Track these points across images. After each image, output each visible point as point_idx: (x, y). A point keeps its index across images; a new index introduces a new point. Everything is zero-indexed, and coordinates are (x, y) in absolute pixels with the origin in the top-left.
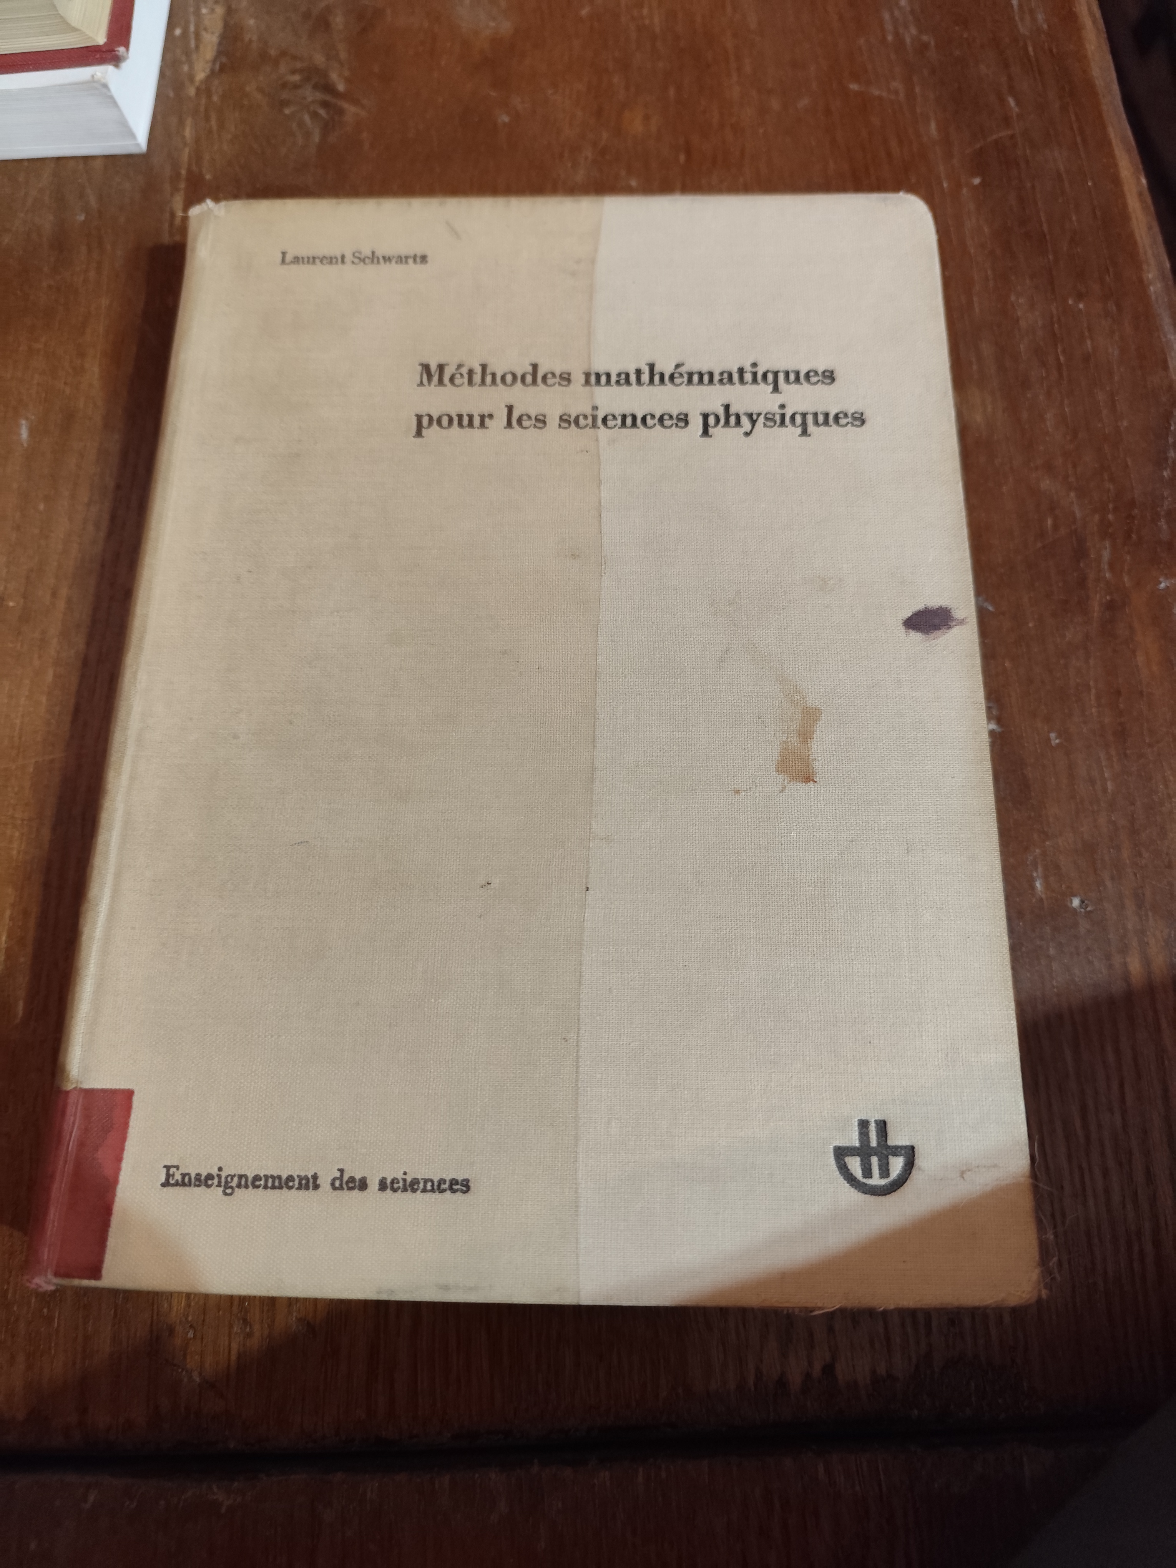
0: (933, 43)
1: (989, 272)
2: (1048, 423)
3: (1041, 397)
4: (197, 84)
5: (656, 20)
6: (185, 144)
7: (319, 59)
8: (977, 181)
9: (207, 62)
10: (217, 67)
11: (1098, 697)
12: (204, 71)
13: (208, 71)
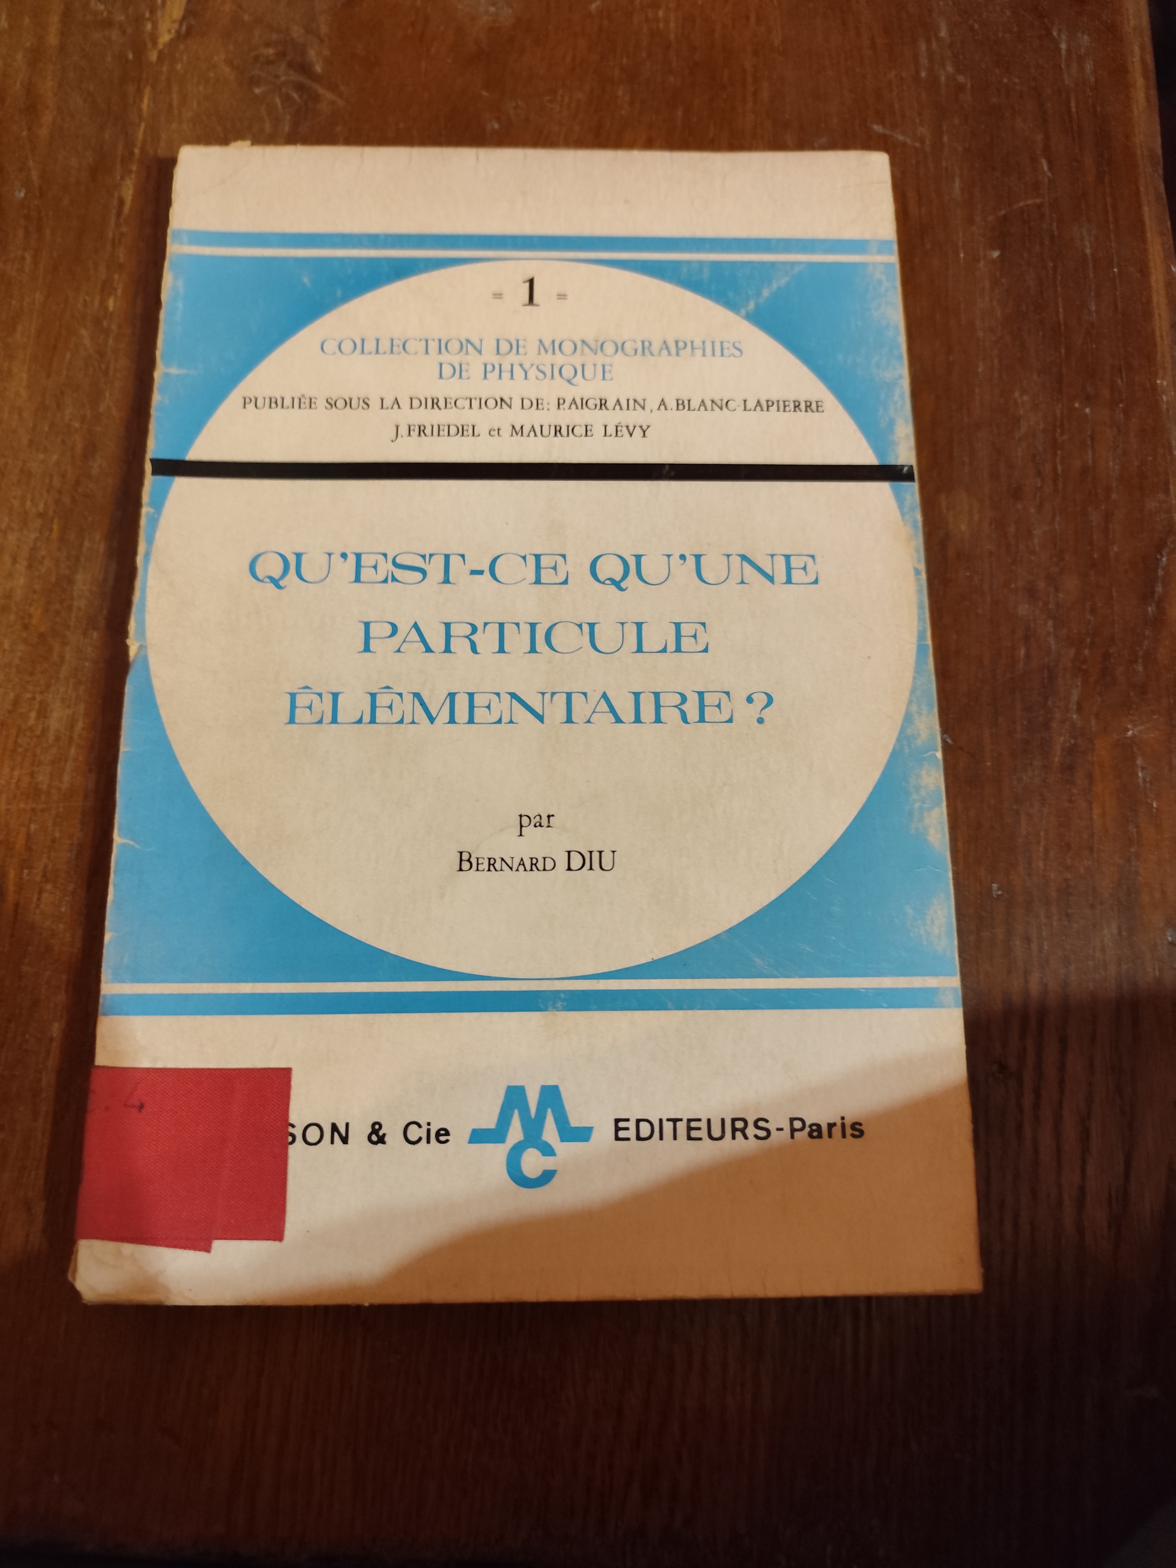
0: (969, 85)
1: (996, 362)
2: (1036, 541)
3: (1032, 511)
4: (160, 47)
5: (672, 25)
6: (140, 117)
7: (297, 32)
8: (996, 254)
9: (174, 22)
10: (184, 28)
11: (1047, 851)
12: (169, 31)
13: (173, 31)
